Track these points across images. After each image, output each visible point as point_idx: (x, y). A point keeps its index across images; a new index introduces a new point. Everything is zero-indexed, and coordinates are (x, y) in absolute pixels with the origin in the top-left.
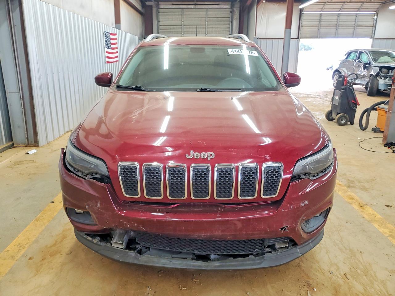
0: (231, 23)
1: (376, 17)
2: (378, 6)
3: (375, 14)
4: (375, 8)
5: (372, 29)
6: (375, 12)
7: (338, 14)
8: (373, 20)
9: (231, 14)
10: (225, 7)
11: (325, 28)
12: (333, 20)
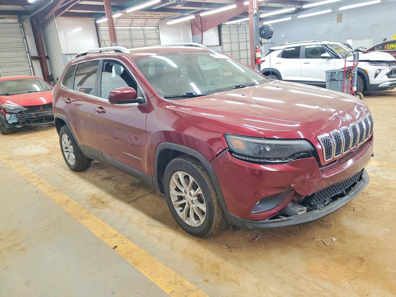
0: (24, 39)
1: (158, 31)
2: (158, 21)
3: (157, 28)
4: (156, 23)
5: (158, 42)
6: (157, 27)
7: (130, 29)
8: (156, 34)
9: (22, 29)
10: (11, 21)
11: (122, 41)
12: (127, 34)
